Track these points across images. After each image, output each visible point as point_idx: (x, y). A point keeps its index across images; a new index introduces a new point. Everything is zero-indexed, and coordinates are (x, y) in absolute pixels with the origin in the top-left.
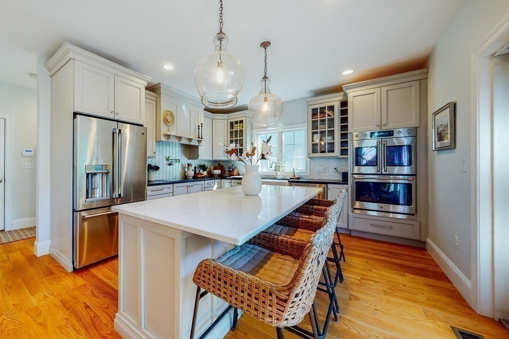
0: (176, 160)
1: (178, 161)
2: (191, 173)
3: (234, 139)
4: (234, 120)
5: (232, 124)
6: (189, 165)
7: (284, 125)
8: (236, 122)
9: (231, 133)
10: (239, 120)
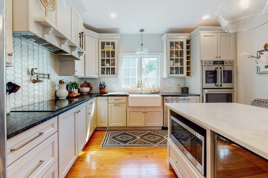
0: (44, 75)
1: (46, 76)
2: (64, 93)
3: (106, 58)
4: (106, 41)
5: (103, 44)
6: (61, 82)
7: (149, 52)
8: (108, 43)
9: (103, 52)
10: (111, 41)
